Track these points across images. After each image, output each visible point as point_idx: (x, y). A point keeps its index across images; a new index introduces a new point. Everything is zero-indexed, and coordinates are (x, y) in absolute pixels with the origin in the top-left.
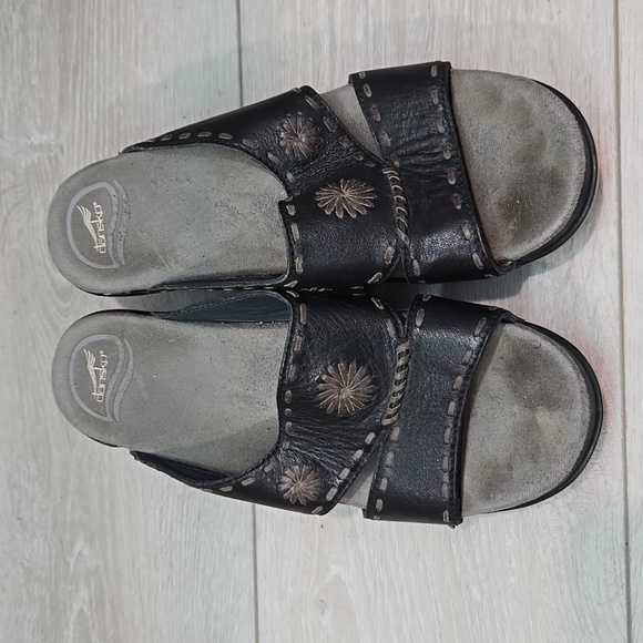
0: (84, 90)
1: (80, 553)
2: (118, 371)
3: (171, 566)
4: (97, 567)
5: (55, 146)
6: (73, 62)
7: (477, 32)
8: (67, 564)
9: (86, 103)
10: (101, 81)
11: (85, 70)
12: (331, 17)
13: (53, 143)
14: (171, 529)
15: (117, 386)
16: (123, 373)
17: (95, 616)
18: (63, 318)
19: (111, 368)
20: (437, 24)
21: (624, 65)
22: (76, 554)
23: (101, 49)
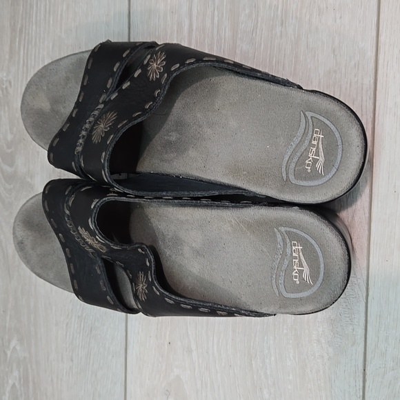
0: (26, 45)
1: (14, 348)
2: (299, 154)
3: (72, 361)
4: (25, 357)
5: (6, 81)
6: (19, 26)
7: (286, 26)
8: (6, 354)
9: (27, 54)
10: (37, 40)
11: (27, 31)
12: (190, 9)
13: (5, 79)
14: (73, 337)
15: (301, 142)
16: (294, 152)
17: (22, 388)
18: (7, 195)
19: (304, 156)
20: (260, 19)
21: (381, 57)
22: (11, 347)
23: (38, 18)
